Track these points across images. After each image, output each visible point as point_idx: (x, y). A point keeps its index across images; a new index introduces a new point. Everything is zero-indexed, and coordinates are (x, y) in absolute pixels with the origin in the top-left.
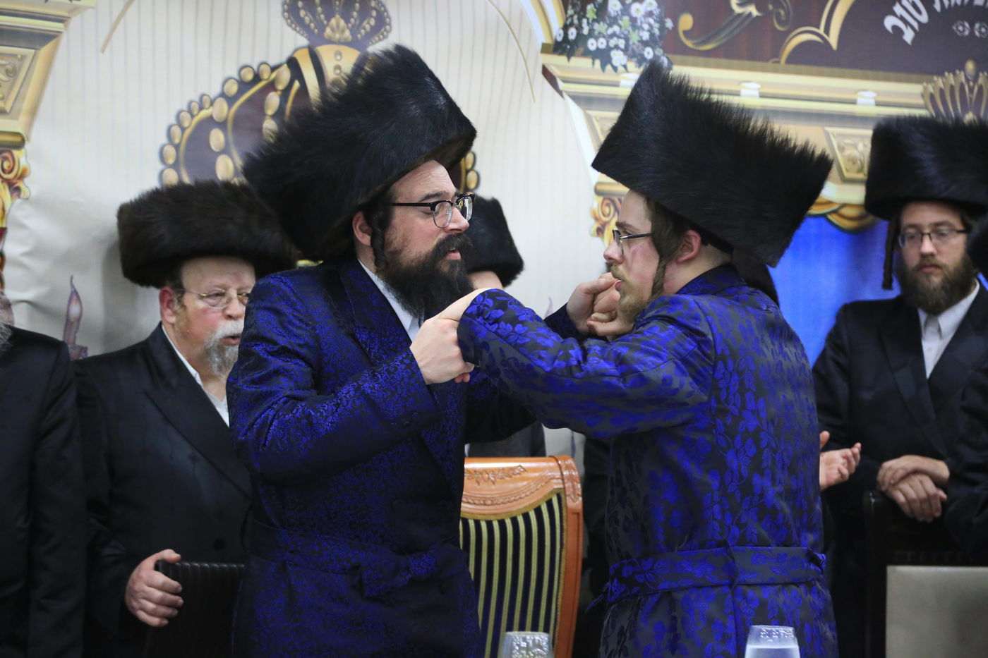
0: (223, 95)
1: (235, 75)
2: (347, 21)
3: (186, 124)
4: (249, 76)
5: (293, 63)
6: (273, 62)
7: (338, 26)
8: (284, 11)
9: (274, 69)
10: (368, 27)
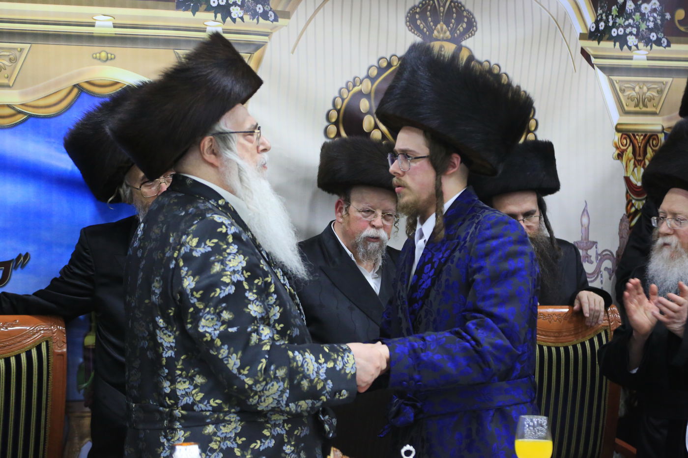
0: (368, 77)
1: (376, 64)
2: (448, 26)
3: (345, 96)
4: (385, 64)
6: (400, 54)
7: (442, 29)
8: (407, 21)
10: (461, 29)
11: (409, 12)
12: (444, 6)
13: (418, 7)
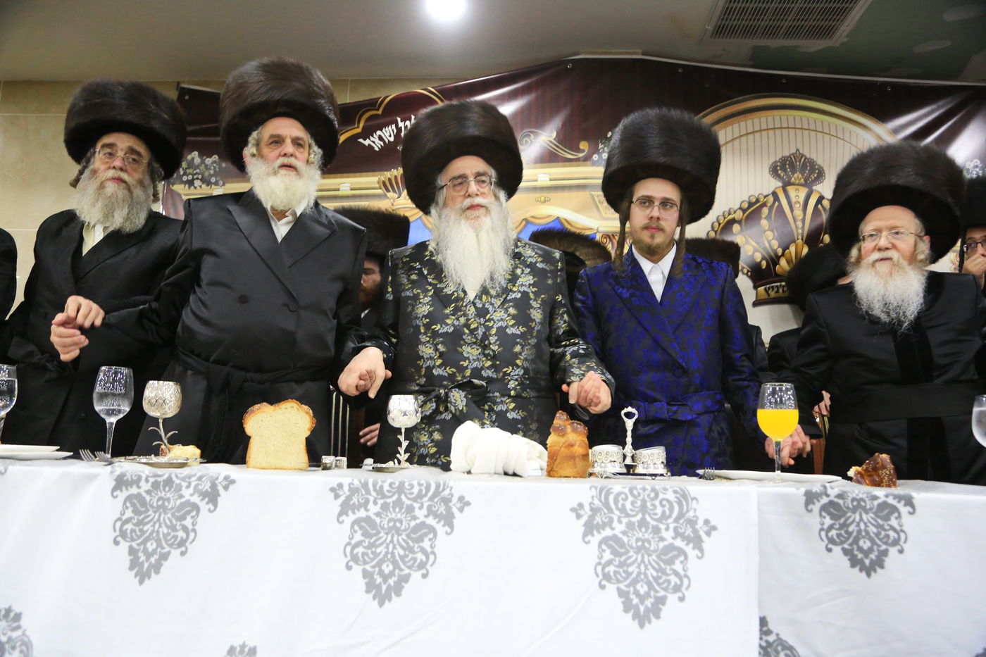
0: (740, 208)
1: (747, 199)
2: (803, 175)
3: (721, 222)
4: (754, 200)
5: (774, 194)
6: (765, 194)
7: (798, 177)
8: (770, 171)
9: (765, 197)
10: (813, 178)
11: (772, 165)
12: (800, 162)
13: (779, 161)
